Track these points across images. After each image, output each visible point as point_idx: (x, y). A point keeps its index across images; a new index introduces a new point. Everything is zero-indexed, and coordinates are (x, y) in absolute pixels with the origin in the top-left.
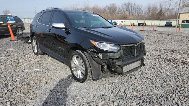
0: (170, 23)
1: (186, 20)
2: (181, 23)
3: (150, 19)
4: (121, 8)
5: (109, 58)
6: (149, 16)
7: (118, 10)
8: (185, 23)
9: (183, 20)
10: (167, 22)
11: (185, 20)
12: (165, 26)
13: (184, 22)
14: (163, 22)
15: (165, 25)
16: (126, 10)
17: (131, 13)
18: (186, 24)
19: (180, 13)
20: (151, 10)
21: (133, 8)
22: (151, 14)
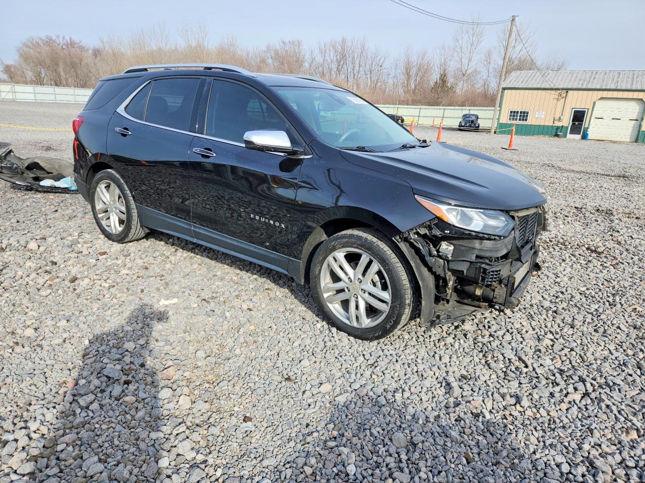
0: (474, 118)
1: (521, 112)
2: (505, 119)
3: (414, 102)
4: (319, 59)
5: (477, 257)
6: (408, 92)
7: (307, 65)
8: (516, 120)
9: (511, 112)
10: (465, 116)
11: (518, 112)
12: (461, 129)
13: (514, 116)
14: (454, 116)
15: (460, 126)
16: (334, 67)
17: (351, 80)
18: (521, 122)
19: (504, 89)
20: (413, 72)
21: (357, 62)
22: (413, 87)
